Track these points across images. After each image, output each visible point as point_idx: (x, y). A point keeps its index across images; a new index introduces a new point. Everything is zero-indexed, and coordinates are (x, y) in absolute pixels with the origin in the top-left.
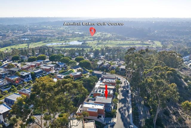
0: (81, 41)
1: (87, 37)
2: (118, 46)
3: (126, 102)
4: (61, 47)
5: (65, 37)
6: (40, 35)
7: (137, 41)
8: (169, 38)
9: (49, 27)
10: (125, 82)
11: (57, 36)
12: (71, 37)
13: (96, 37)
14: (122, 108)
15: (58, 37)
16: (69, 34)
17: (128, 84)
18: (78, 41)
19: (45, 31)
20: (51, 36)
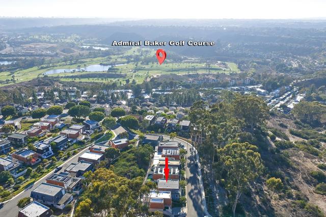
0: (106, 65)
1: (116, 56)
2: (169, 73)
3: (197, 181)
4: (72, 77)
5: (77, 57)
6: (32, 55)
7: (200, 63)
8: (250, 56)
9: (44, 37)
10: (190, 149)
11: (61, 54)
12: (88, 56)
13: (131, 57)
14: (192, 191)
15: (64, 58)
16: (84, 52)
17: (195, 152)
18: (101, 64)
19: (38, 46)
20: (51, 56)
